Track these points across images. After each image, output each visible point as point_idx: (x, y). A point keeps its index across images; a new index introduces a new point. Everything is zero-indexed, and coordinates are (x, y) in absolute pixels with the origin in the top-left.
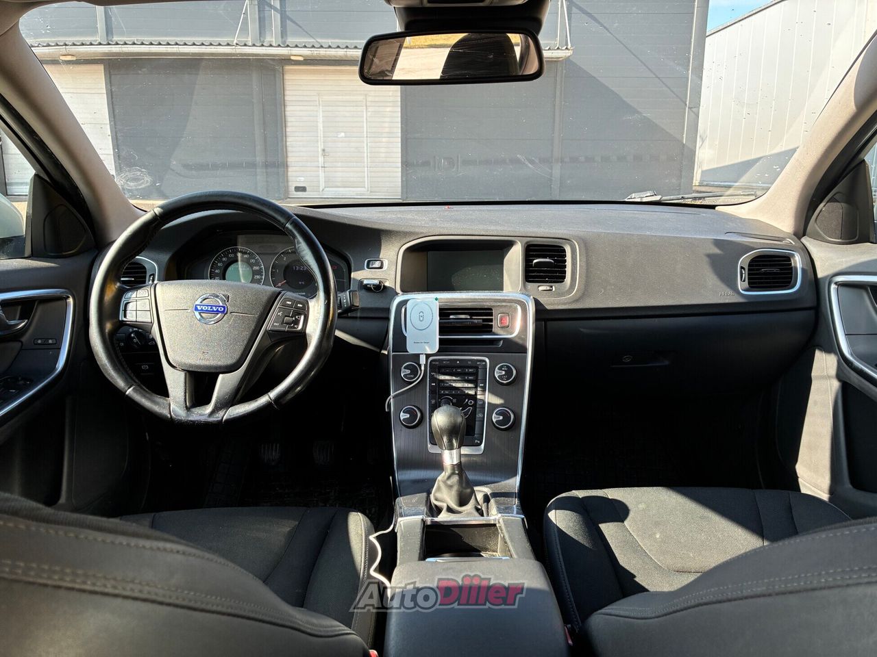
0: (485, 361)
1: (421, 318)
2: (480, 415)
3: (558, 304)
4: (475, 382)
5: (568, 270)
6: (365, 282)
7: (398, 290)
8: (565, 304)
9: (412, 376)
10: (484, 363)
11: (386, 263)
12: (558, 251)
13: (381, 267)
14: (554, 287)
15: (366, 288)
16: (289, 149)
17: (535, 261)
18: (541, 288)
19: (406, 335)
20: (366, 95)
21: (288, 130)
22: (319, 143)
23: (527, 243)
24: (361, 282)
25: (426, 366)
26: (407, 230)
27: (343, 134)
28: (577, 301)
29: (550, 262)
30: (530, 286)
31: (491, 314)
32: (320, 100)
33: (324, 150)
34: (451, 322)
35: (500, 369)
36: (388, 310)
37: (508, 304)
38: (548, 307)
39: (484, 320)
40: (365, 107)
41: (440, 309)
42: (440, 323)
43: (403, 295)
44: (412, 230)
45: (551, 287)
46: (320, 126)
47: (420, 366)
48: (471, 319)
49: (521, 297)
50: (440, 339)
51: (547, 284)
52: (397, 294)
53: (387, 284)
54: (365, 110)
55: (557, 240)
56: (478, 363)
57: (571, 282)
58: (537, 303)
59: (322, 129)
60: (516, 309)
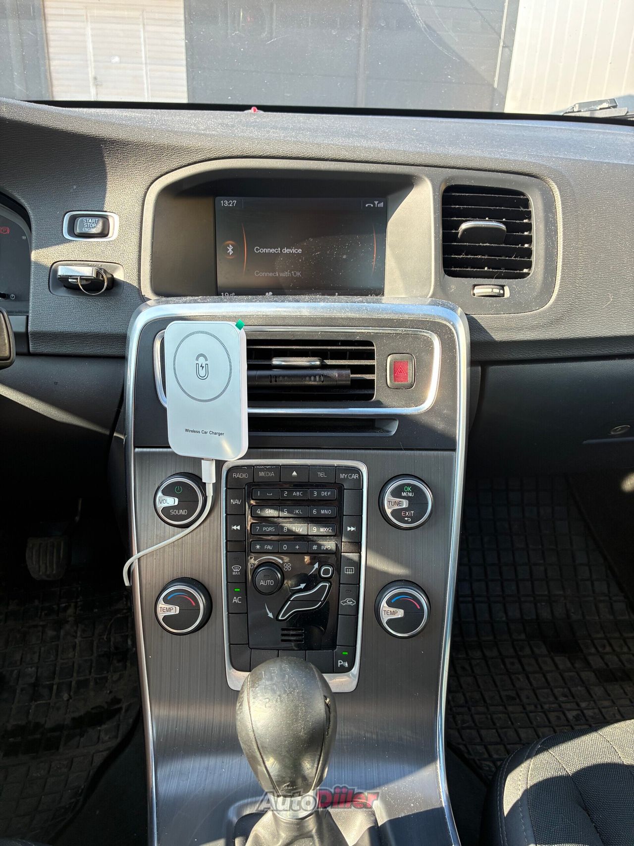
0: (357, 471)
1: (203, 370)
2: (349, 602)
3: (520, 329)
4: (336, 523)
5: (538, 247)
6: (62, 271)
7: (147, 291)
8: (532, 328)
9: (183, 512)
10: (355, 476)
11: (115, 223)
12: (512, 203)
13: (103, 234)
14: (507, 289)
15: (67, 284)
16: (54, 75)
17: (464, 226)
18: (478, 291)
19: (166, 406)
20: (143, 11)
21: (51, 50)
22: (90, 69)
23: (446, 180)
24: (52, 271)
25: (217, 487)
26: (165, 141)
27: (117, 59)
28: (556, 321)
29: (498, 230)
30: (455, 284)
31: (370, 355)
32: (89, 15)
33: (95, 78)
34: (276, 377)
35: (397, 493)
36: (123, 339)
37: (410, 330)
38: (498, 336)
39: (355, 369)
40: (141, 26)
41: (250, 342)
42: (249, 378)
43: (159, 303)
44: (174, 141)
45: (502, 287)
46: (90, 46)
47: (203, 486)
48: (324, 367)
49: (438, 313)
50: (249, 414)
51: (494, 281)
52: (144, 300)
53: (119, 275)
54: (142, 30)
55: (512, 176)
56: (342, 476)
57: (545, 278)
58: (474, 326)
59: (91, 51)
60: (429, 344)
